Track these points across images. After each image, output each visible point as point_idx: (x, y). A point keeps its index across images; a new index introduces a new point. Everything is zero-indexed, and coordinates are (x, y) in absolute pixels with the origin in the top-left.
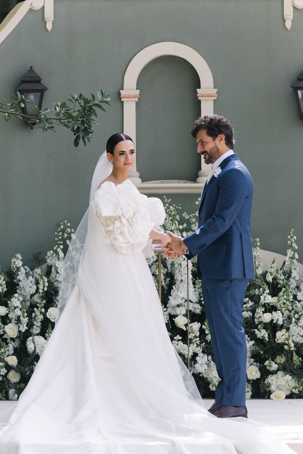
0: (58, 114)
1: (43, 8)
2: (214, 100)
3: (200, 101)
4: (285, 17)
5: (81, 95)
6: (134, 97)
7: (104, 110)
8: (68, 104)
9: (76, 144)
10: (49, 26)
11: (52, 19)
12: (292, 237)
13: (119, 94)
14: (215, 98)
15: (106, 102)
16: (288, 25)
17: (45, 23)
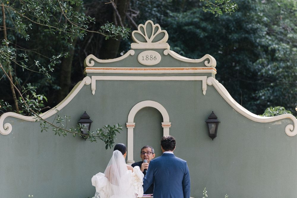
0: (98, 134)
1: (91, 84)
2: (170, 128)
3: (163, 128)
4: (203, 89)
5: (109, 126)
6: (132, 126)
7: (119, 132)
8: (103, 129)
9: (107, 148)
10: (94, 93)
11: (95, 89)
12: (205, 191)
13: (126, 125)
14: (170, 127)
15: (121, 129)
16: (204, 93)
17: (92, 91)
